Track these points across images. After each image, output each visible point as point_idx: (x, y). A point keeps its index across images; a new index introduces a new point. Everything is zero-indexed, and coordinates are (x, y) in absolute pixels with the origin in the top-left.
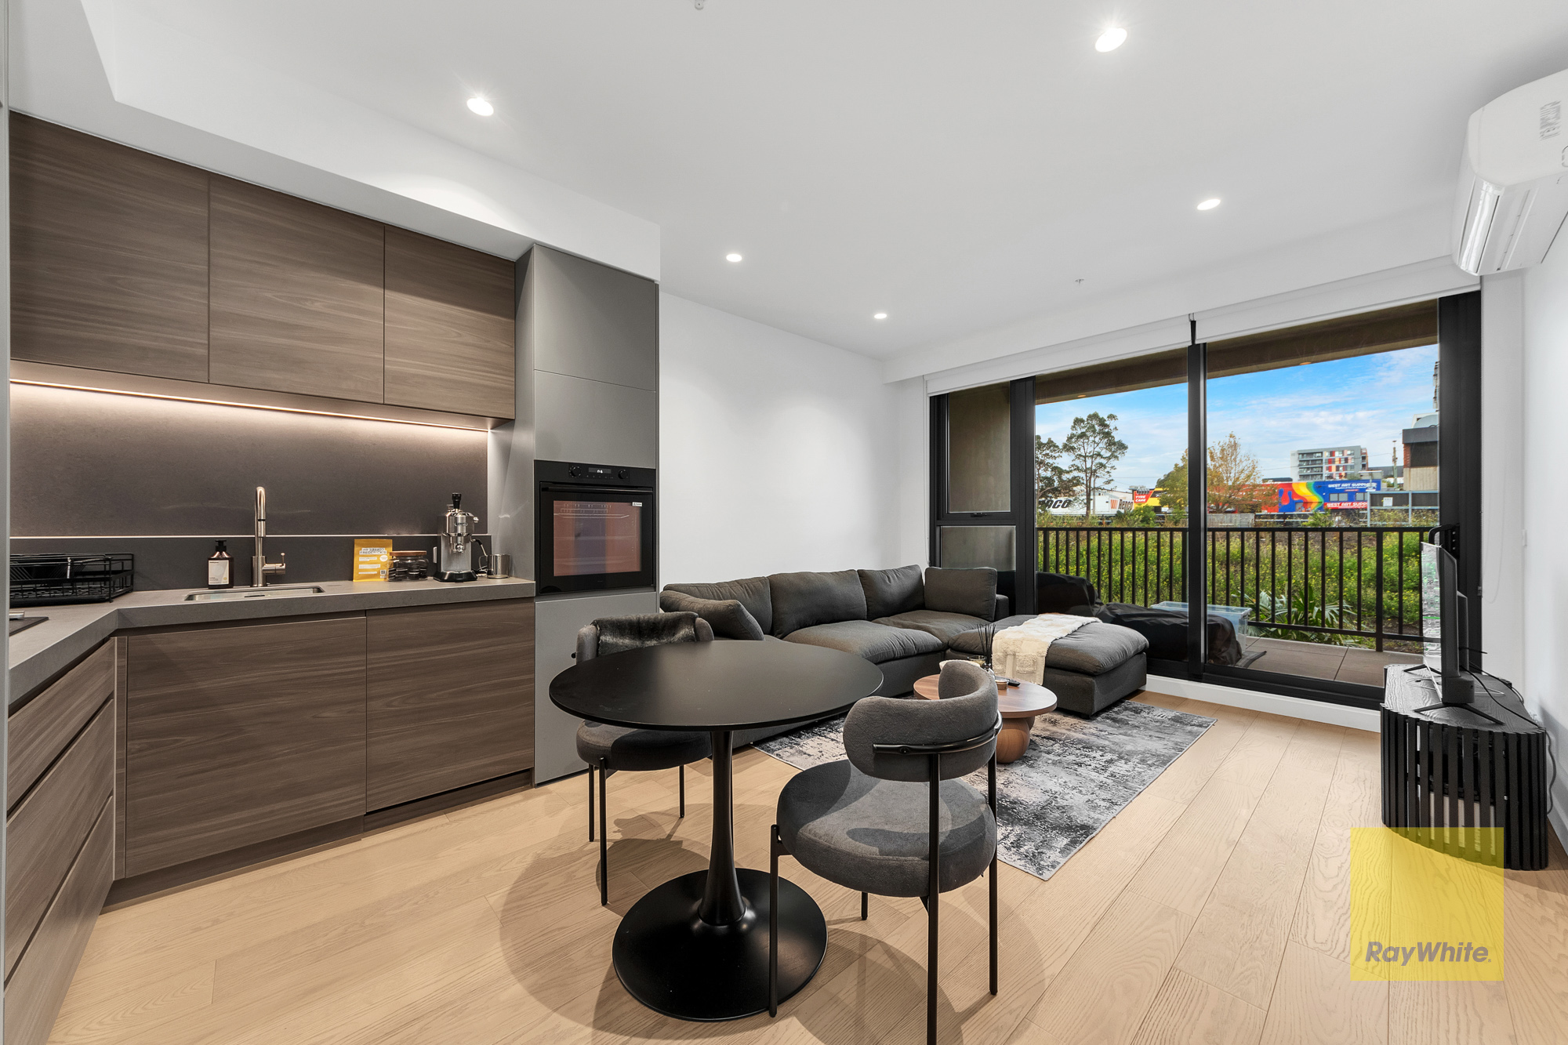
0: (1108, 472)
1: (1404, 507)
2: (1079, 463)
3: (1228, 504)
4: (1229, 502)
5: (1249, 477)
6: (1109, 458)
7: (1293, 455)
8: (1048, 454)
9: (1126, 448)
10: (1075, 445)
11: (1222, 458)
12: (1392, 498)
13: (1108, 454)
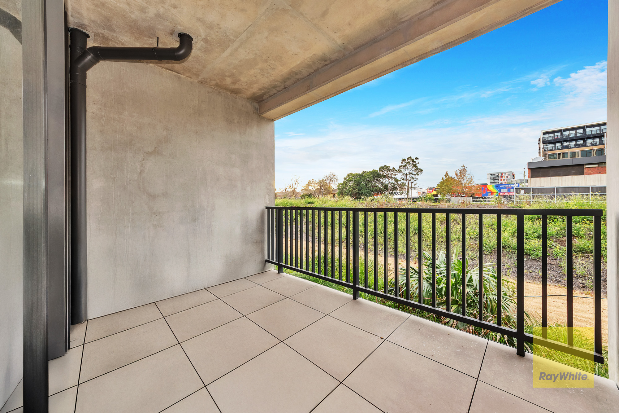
0: (415, 181)
1: (529, 194)
2: (404, 177)
3: (462, 193)
4: (463, 193)
5: (470, 182)
6: (415, 175)
7: (488, 175)
8: (393, 174)
9: (422, 171)
10: (402, 170)
11: (460, 175)
12: (524, 190)
13: (415, 173)
